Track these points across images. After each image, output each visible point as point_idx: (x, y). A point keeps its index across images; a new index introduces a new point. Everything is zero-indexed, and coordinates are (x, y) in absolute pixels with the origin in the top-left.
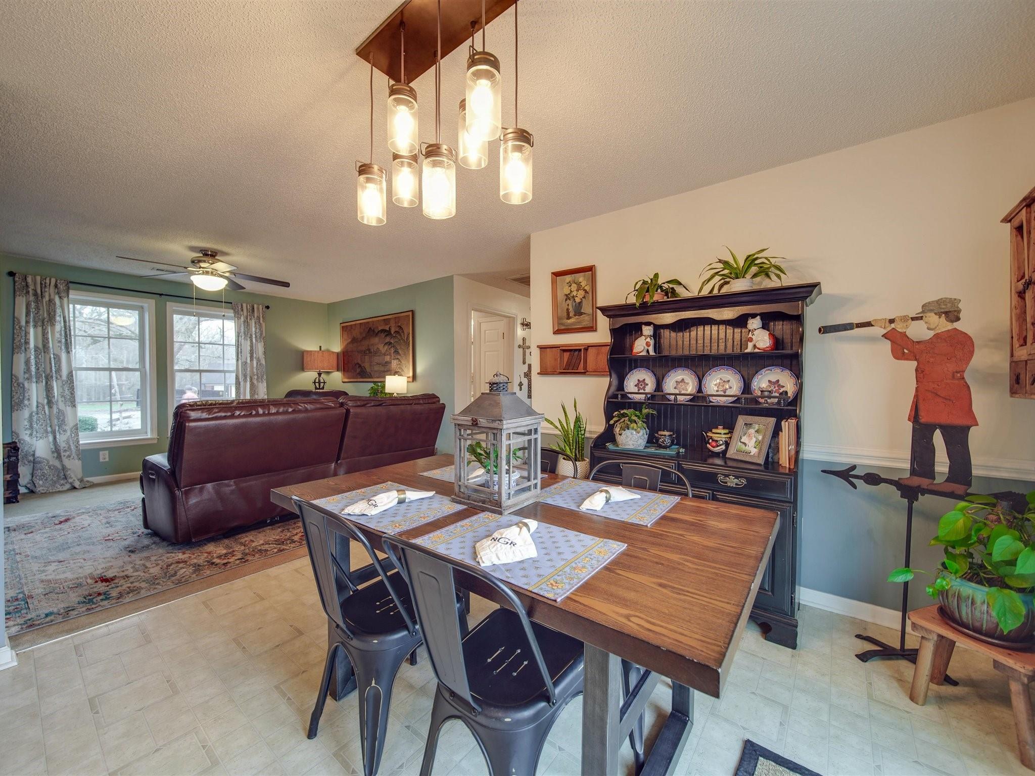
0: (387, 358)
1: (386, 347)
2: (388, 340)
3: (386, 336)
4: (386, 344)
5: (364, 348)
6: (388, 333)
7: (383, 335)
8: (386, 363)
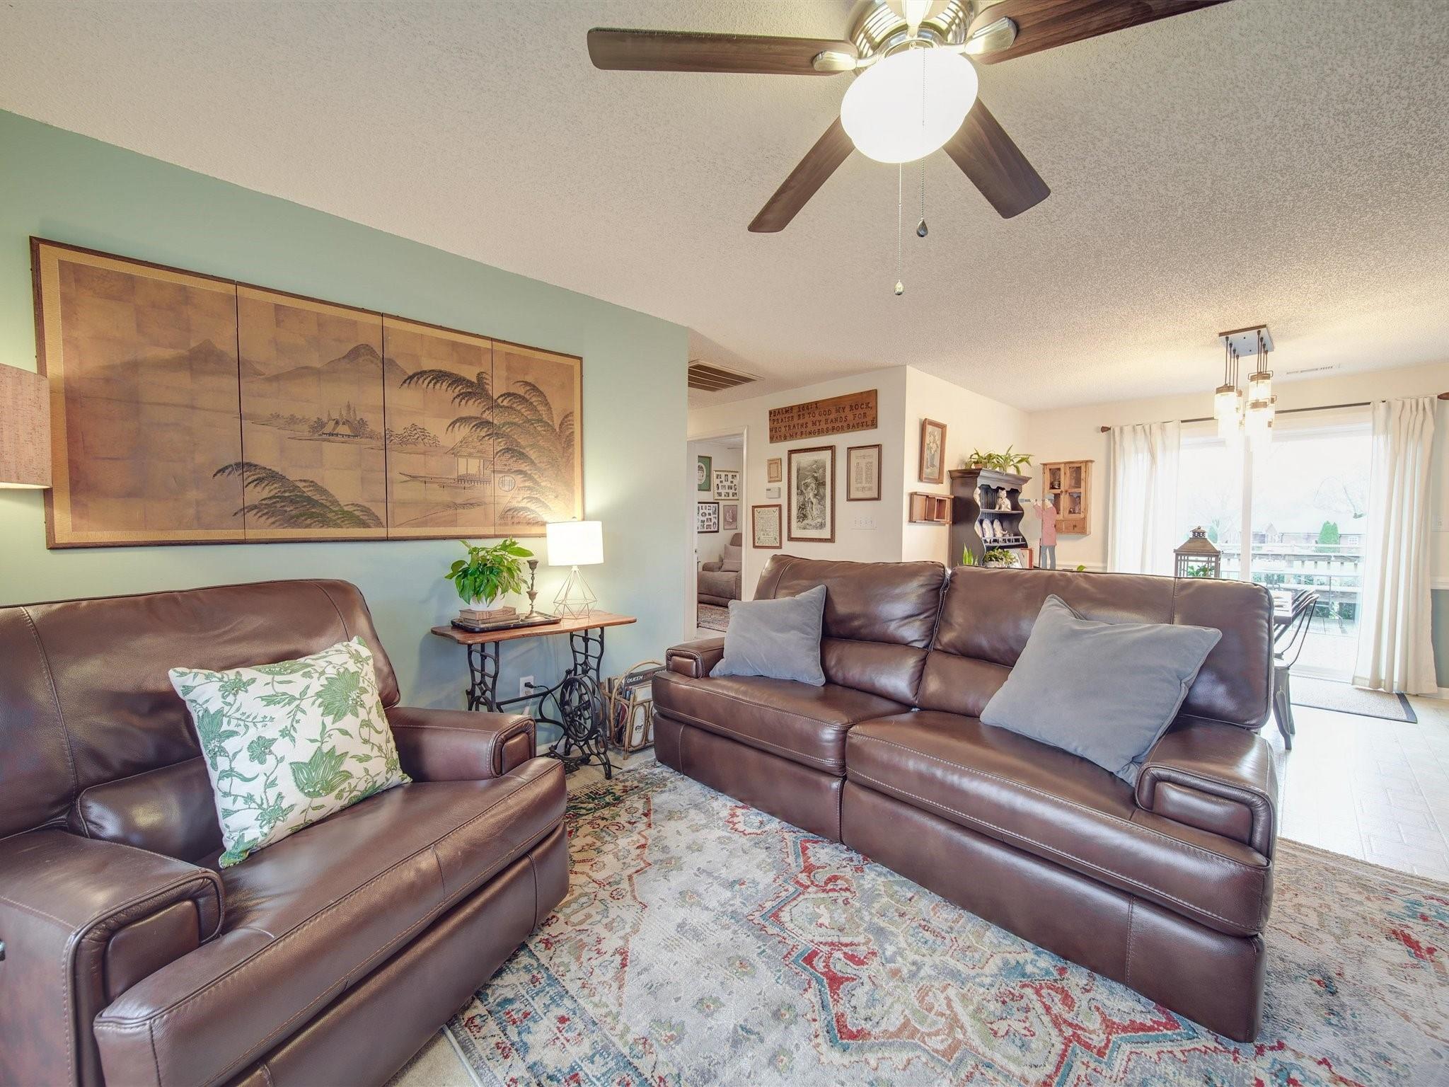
0: (470, 466)
1: (463, 431)
2: (472, 408)
3: (463, 396)
4: (462, 420)
5: (312, 413)
6: (474, 390)
7: (445, 392)
8: (461, 479)
